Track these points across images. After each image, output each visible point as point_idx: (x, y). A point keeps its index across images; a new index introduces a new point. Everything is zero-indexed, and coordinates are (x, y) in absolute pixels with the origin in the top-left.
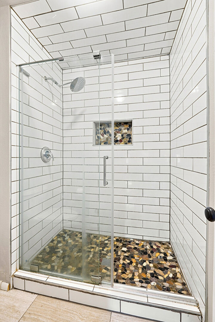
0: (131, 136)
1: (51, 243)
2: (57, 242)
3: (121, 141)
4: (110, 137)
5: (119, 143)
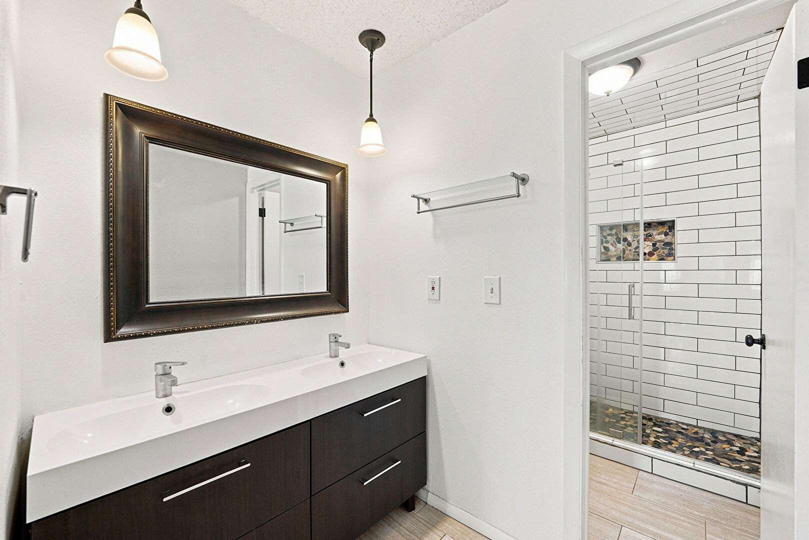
0: (673, 247)
3: (651, 254)
4: (629, 248)
5: (647, 258)
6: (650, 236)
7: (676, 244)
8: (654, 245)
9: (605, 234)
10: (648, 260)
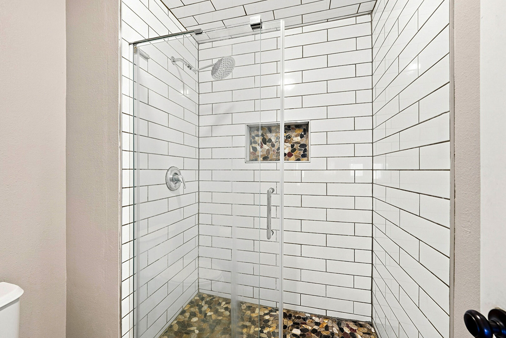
0: (307, 148)
1: (180, 317)
2: (189, 314)
3: (289, 155)
4: (273, 149)
5: (287, 159)
6: (290, 137)
7: (310, 145)
8: (292, 146)
9: (253, 135)
10: (288, 160)
